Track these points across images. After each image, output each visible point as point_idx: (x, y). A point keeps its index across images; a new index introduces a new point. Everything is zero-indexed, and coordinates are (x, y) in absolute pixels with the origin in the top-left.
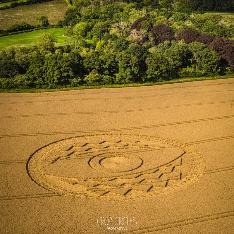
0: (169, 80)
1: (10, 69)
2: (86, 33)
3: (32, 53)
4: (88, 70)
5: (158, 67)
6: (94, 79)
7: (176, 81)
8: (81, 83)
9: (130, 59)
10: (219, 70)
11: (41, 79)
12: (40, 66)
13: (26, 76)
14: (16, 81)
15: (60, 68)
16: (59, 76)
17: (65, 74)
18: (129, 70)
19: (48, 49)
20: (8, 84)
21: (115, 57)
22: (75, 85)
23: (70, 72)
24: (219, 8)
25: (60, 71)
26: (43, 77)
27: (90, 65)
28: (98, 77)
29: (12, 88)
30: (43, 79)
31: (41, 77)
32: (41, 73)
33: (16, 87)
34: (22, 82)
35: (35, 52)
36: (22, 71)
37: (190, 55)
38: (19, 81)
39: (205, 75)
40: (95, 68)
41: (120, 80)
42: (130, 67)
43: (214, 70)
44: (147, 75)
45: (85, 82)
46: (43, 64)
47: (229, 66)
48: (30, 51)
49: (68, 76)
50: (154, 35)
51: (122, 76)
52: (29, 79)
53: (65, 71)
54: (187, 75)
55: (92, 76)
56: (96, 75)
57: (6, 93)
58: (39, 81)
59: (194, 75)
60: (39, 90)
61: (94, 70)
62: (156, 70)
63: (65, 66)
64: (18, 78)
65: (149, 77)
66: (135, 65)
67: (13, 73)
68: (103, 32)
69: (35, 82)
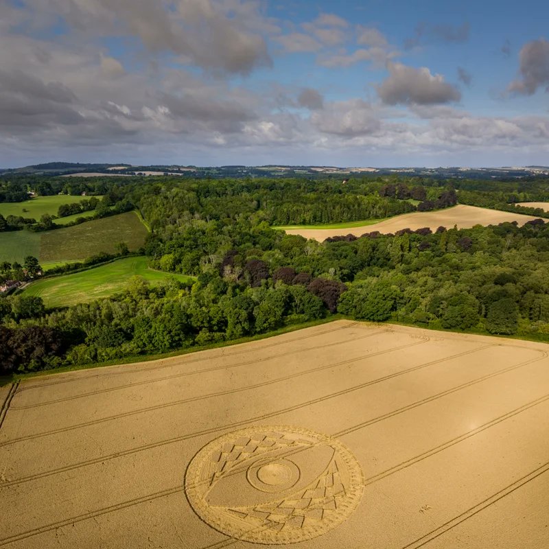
0: (276, 329)
1: (115, 338)
2: (174, 266)
3: (125, 300)
4: (198, 328)
5: (267, 319)
6: (206, 339)
7: (283, 331)
8: (193, 345)
9: (240, 314)
10: (321, 315)
11: (151, 345)
12: (147, 330)
13: (134, 343)
14: (125, 350)
15: (170, 332)
16: (170, 341)
17: (177, 338)
18: (239, 326)
19: (142, 294)
20: (116, 355)
21: (223, 312)
22: (187, 347)
23: (181, 336)
24: (293, 221)
25: (171, 336)
26: (153, 342)
27: (199, 324)
28: (209, 336)
29: (121, 357)
30: (153, 344)
31: (151, 342)
32: (151, 338)
33: (125, 356)
34: (131, 351)
35: (128, 299)
36: (129, 337)
37: (291, 298)
38: (128, 350)
39: (308, 320)
40: (204, 327)
41: (231, 336)
42: (240, 322)
43: (317, 315)
44: (256, 328)
45: (197, 343)
46: (151, 327)
47: (329, 309)
48: (123, 297)
49: (180, 340)
50: (250, 273)
51: (233, 332)
52: (139, 347)
53: (176, 335)
54: (292, 322)
55: (203, 335)
56: (208, 334)
57: (117, 366)
58: (149, 347)
59: (298, 322)
60: (151, 357)
61: (203, 329)
62: (265, 322)
63: (176, 330)
64: (127, 347)
65: (258, 330)
66: (245, 320)
67: (120, 342)
68: (193, 265)
69: (145, 349)
